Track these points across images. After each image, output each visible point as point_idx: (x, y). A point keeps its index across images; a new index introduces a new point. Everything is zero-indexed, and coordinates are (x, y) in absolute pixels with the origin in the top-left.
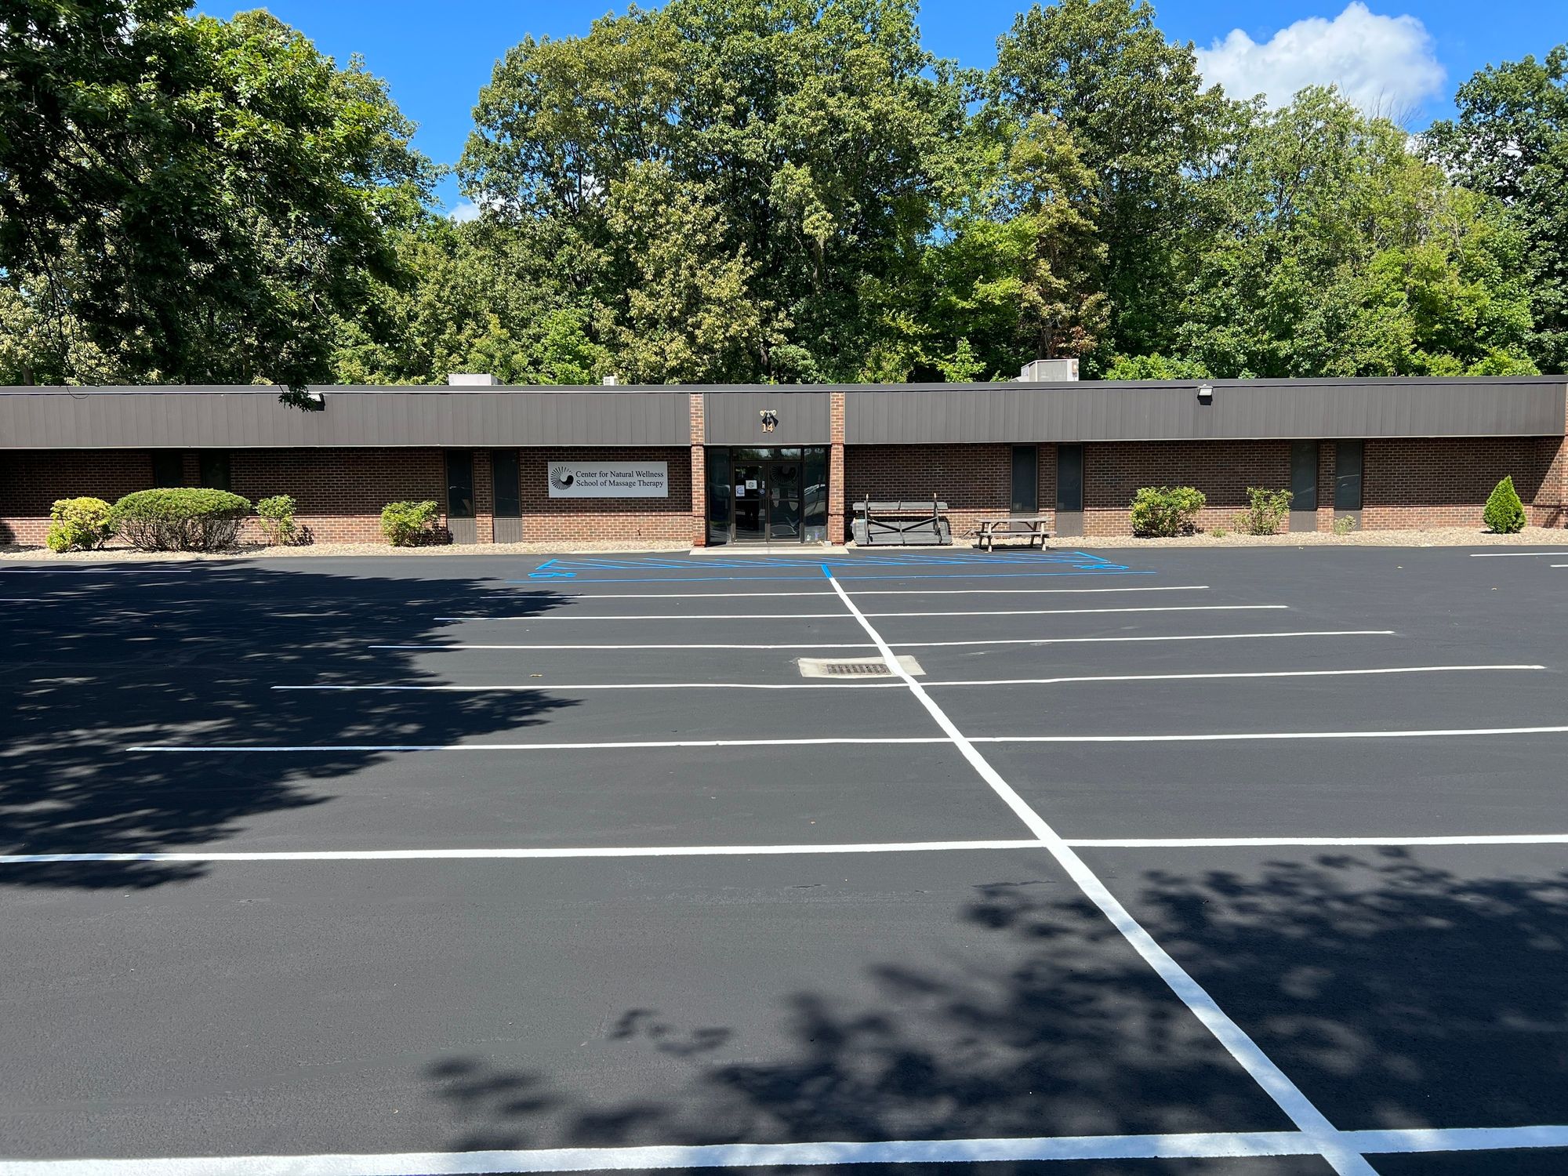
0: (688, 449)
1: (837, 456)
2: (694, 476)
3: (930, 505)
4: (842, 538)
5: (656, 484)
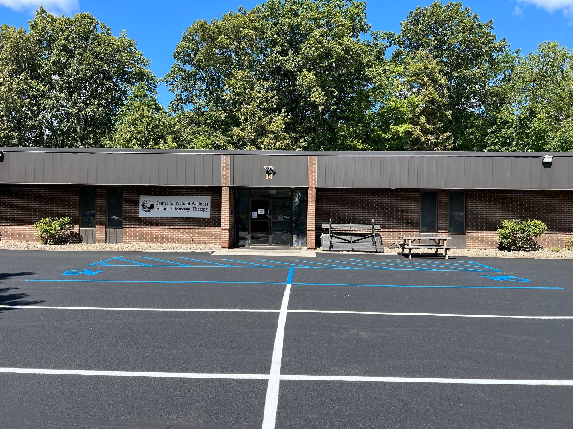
0: (221, 188)
1: (312, 195)
2: (223, 205)
3: (370, 227)
4: (314, 245)
5: (203, 210)
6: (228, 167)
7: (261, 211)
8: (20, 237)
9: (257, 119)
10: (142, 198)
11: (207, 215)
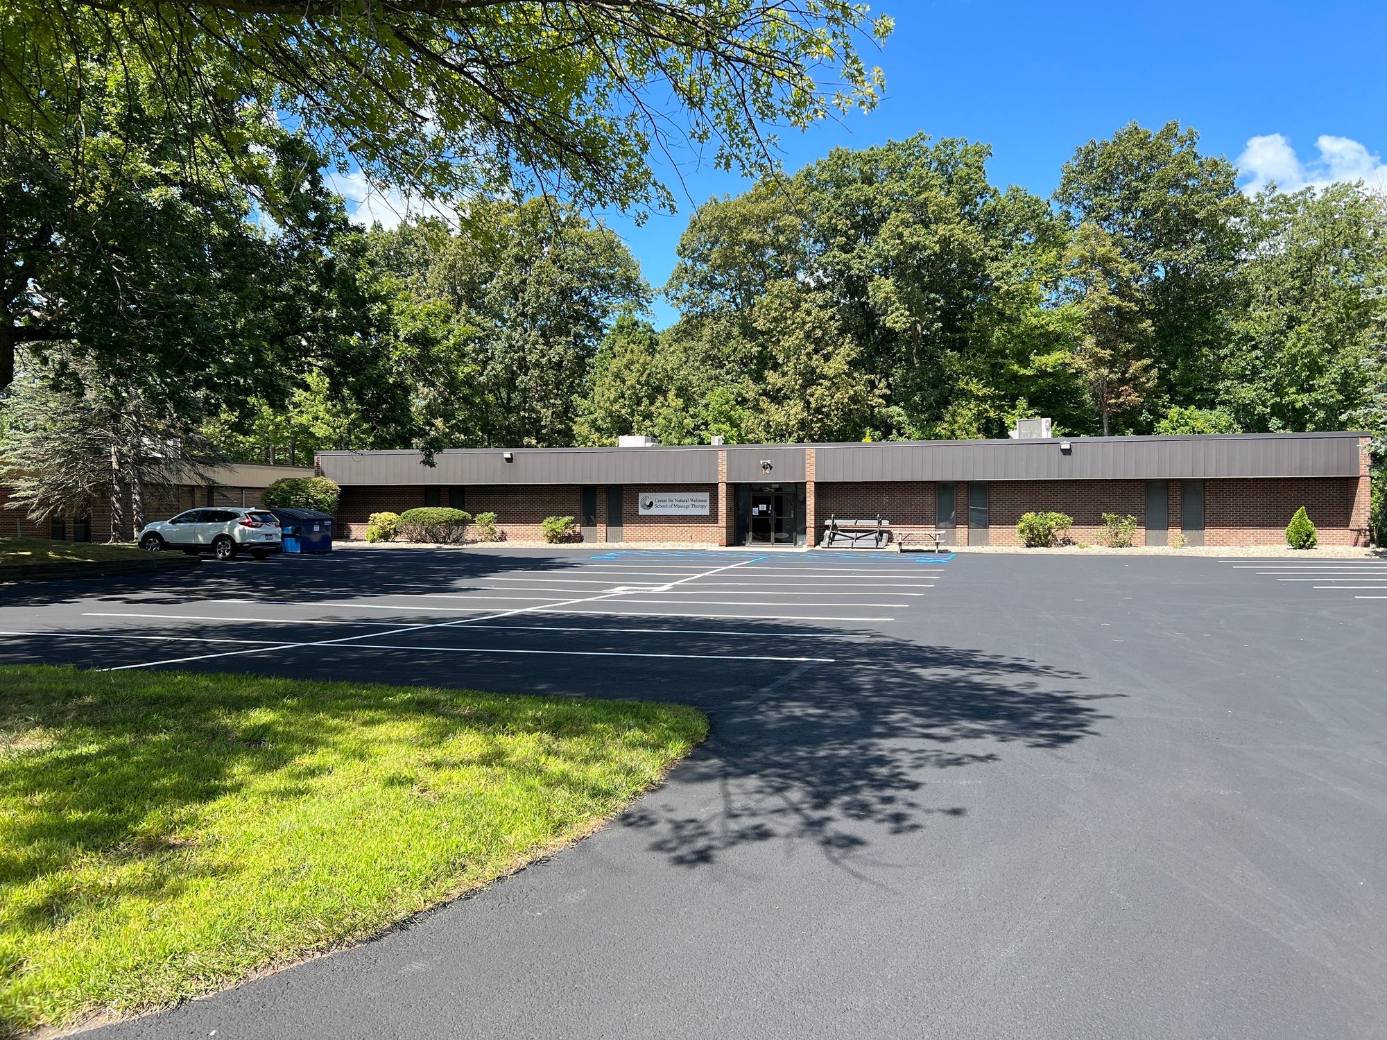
0: (717, 484)
1: (810, 490)
2: (720, 501)
3: (875, 523)
4: (813, 543)
5: (702, 507)
6: (725, 462)
7: (763, 507)
8: (524, 537)
9: (803, 358)
10: (641, 496)
11: (706, 512)
